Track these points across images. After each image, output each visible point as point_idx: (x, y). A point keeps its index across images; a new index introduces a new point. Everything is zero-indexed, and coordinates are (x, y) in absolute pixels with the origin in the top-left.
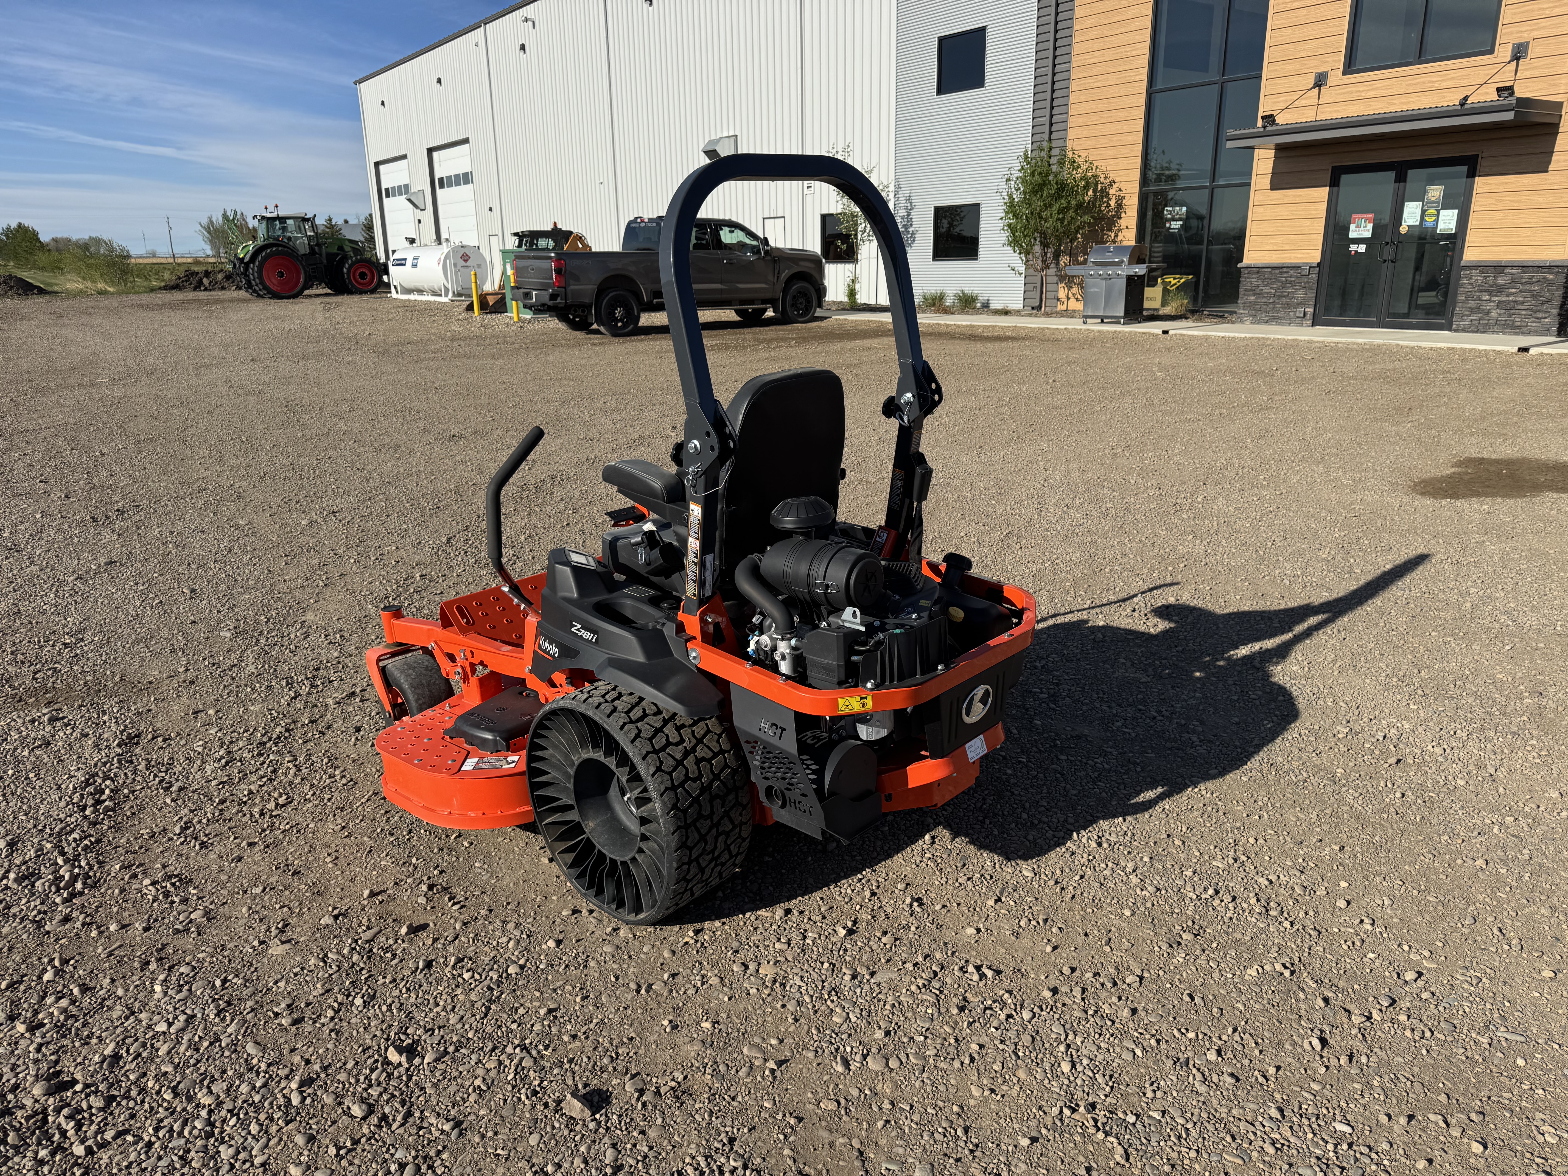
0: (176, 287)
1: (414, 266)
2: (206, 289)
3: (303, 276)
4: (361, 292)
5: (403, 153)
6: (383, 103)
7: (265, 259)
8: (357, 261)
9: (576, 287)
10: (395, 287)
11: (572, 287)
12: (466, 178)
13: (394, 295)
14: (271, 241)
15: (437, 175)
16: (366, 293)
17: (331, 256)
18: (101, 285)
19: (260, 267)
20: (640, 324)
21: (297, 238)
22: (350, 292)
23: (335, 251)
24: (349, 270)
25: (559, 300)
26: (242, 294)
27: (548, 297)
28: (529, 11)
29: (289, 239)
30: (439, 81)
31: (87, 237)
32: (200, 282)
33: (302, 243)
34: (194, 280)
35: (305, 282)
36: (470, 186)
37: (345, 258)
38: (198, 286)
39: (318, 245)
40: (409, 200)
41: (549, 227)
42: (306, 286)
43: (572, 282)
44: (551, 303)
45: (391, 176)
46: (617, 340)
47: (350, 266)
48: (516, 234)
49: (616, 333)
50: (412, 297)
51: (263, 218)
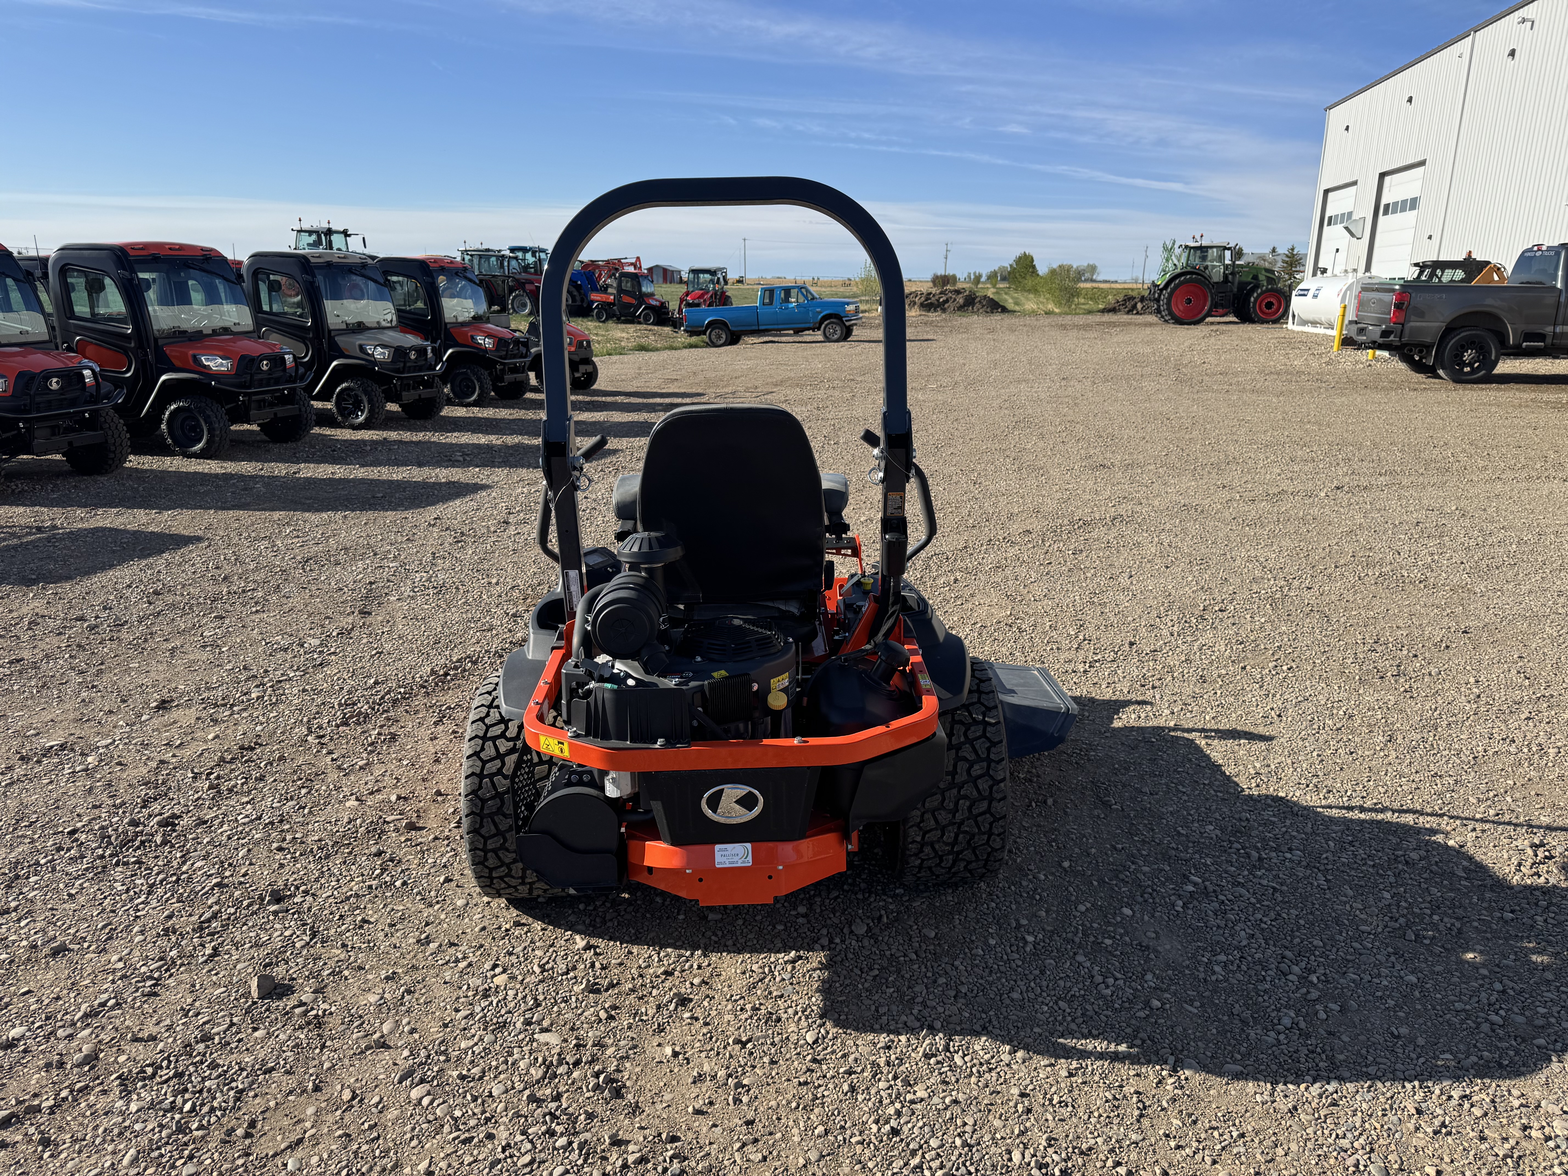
0: (1113, 310)
1: (1315, 296)
2: (1137, 313)
3: (1209, 303)
4: (1263, 322)
5: (1354, 179)
6: (1347, 128)
7: (1176, 287)
8: (1267, 290)
9: (1418, 324)
10: (1294, 316)
11: (1412, 324)
12: (1413, 204)
13: (1290, 326)
14: (1189, 269)
15: (1384, 201)
16: (1268, 322)
17: (1242, 285)
18: (1051, 306)
19: (1171, 295)
20: (1495, 372)
21: (1214, 267)
22: (1252, 321)
23: (1249, 279)
24: (1256, 300)
25: (1392, 338)
26: (1152, 318)
27: (1379, 333)
28: (1526, 12)
29: (1206, 267)
30: (1410, 100)
31: (1086, 264)
32: (1134, 307)
33: (1217, 272)
34: (1129, 305)
35: (1210, 310)
36: (1415, 212)
37: (1257, 286)
38: (1132, 310)
39: (1233, 274)
40: (1346, 228)
41: (1460, 257)
42: (1209, 315)
43: (1413, 318)
44: (1380, 341)
45: (1337, 204)
46: (1458, 386)
47: (1259, 295)
48: (1416, 265)
49: (1459, 379)
50: (1308, 329)
51: (1186, 247)
